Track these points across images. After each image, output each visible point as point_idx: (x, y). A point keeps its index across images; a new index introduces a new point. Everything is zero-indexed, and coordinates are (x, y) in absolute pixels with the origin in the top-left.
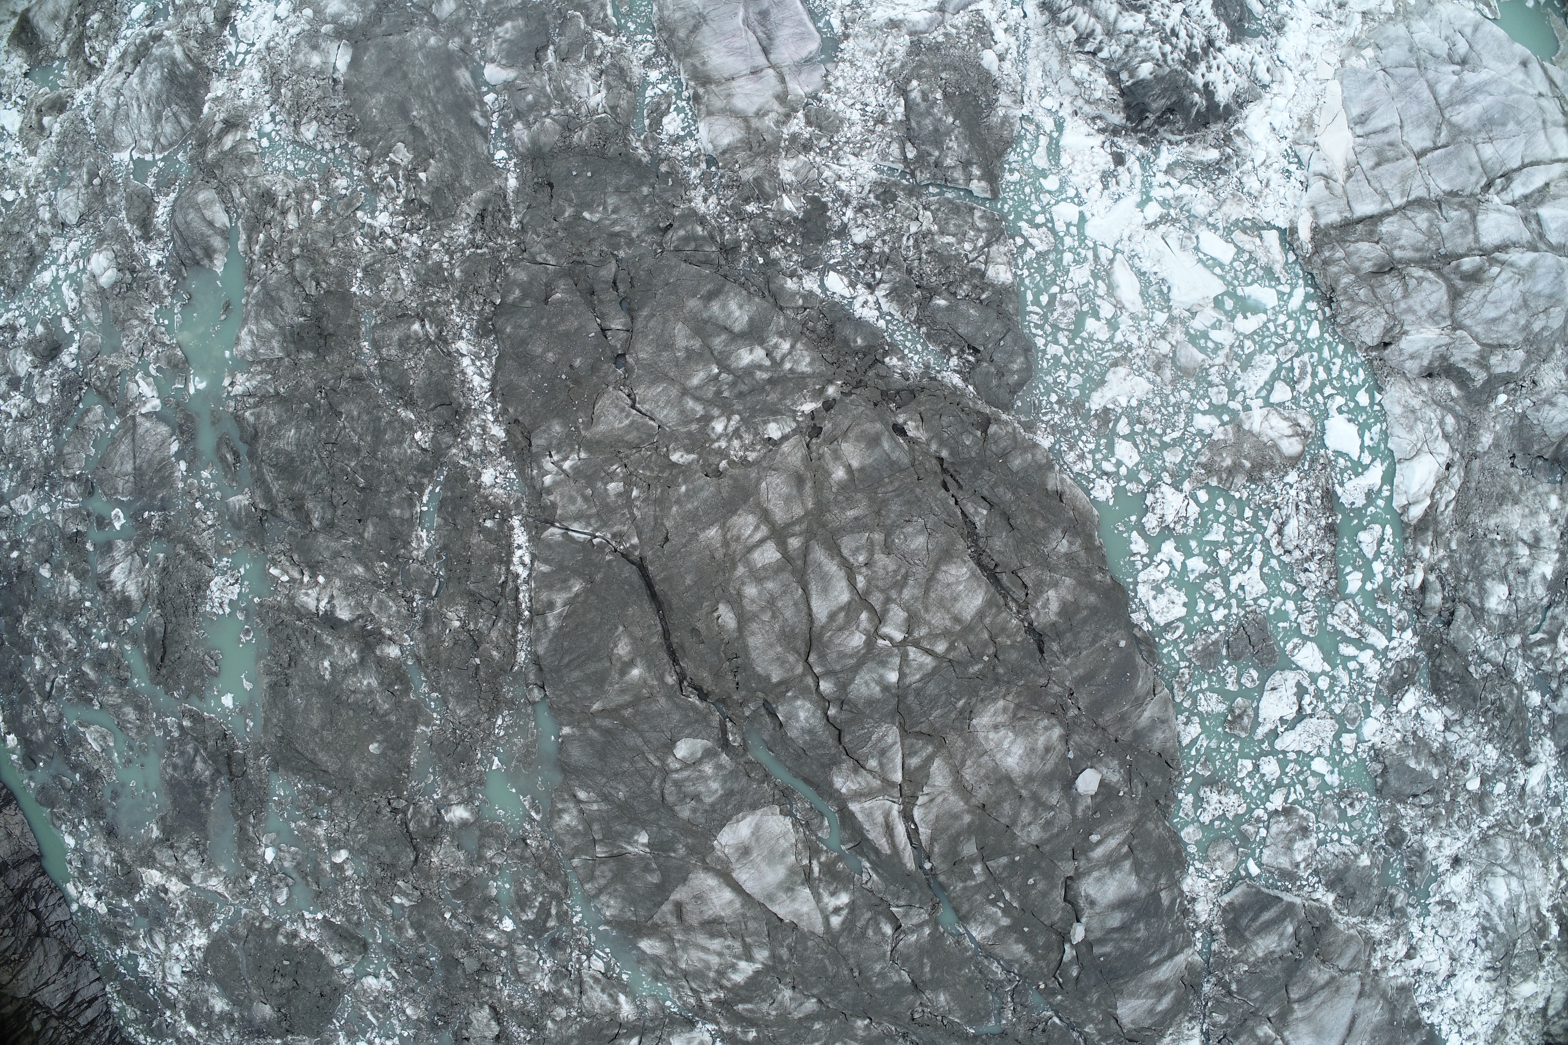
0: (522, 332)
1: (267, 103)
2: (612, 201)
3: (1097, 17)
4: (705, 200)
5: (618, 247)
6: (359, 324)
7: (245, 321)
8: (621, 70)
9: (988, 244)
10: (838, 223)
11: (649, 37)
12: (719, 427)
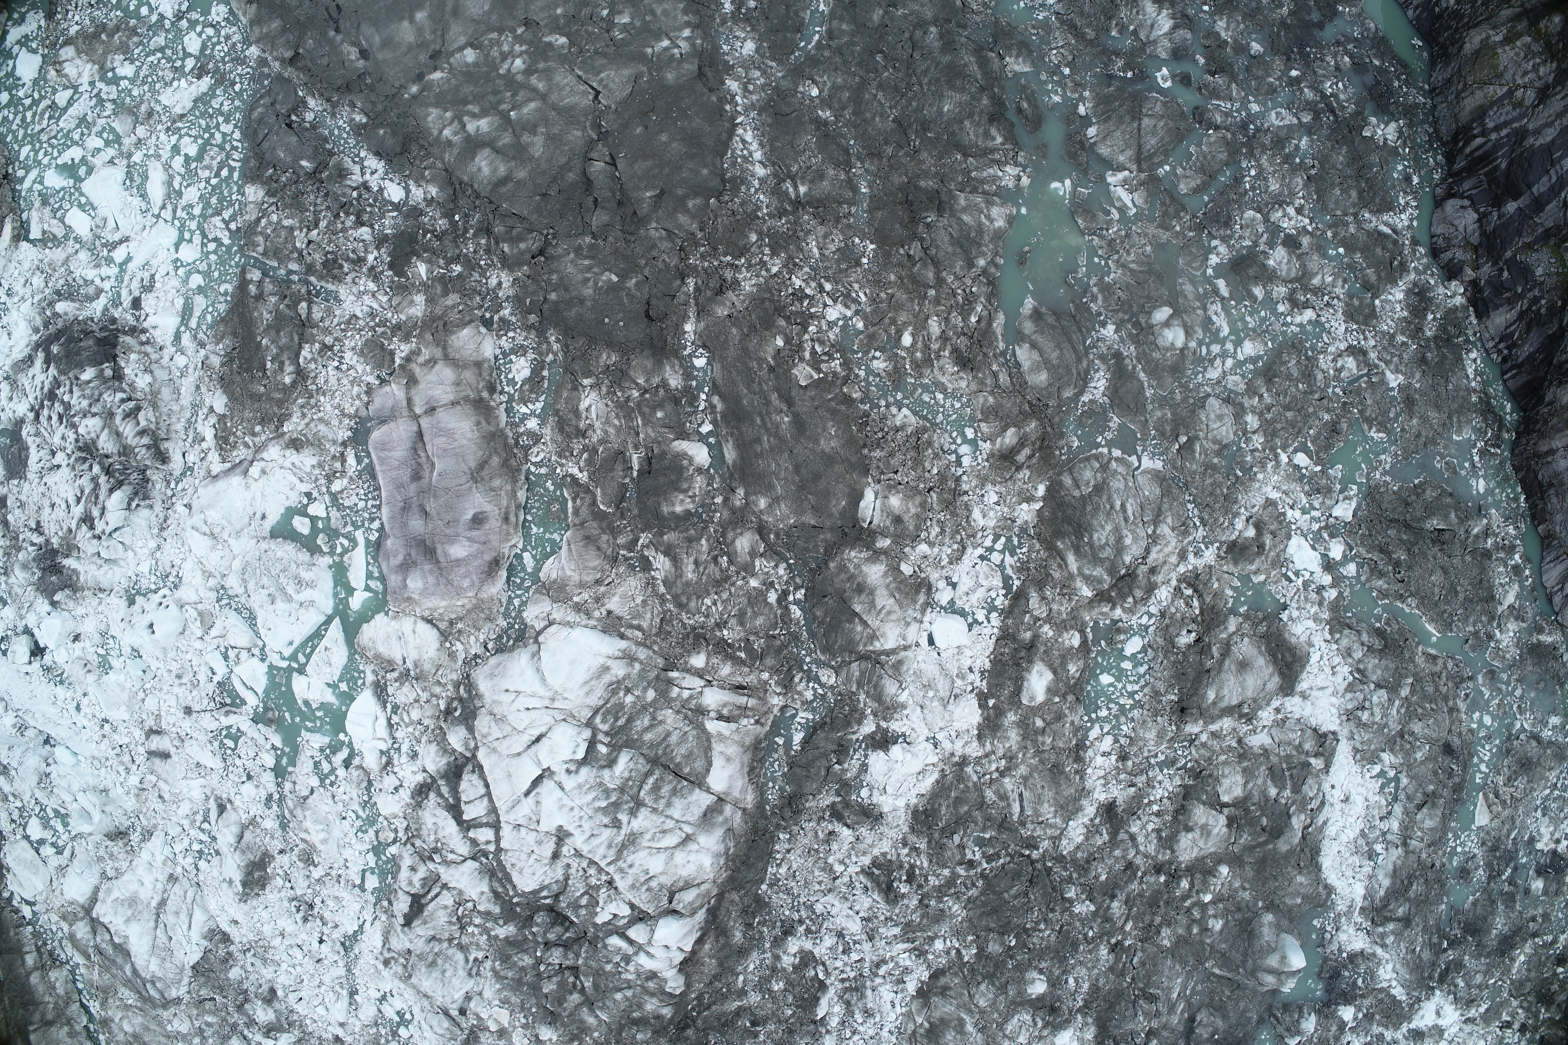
0: (691, 165)
1: (965, 478)
2: (588, 292)
3: (118, 434)
4: (500, 284)
5: (592, 247)
6: (870, 211)
7: (998, 235)
8: (561, 430)
9: (258, 220)
10: (383, 250)
11: (533, 469)
12: (518, 62)
